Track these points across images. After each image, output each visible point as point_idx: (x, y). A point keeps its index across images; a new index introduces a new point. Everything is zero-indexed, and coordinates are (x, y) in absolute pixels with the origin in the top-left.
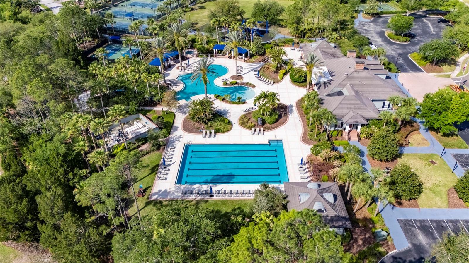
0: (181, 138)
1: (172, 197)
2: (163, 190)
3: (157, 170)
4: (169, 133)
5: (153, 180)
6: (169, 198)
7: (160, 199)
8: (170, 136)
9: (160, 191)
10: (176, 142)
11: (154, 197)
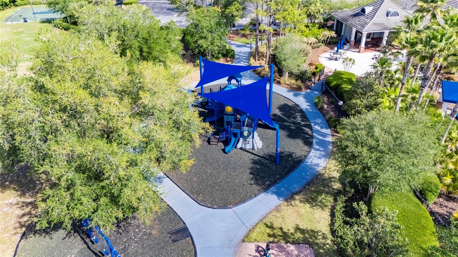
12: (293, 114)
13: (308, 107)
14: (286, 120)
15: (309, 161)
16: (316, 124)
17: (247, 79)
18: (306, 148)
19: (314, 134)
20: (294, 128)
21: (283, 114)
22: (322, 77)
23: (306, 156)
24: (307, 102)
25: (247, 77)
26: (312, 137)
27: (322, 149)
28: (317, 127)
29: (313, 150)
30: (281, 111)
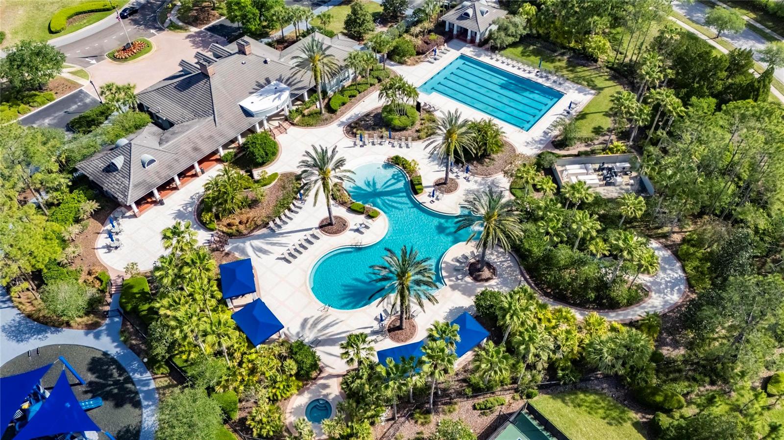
0: (528, 143)
1: (575, 85)
2: (581, 94)
3: (578, 115)
4: (539, 156)
5: (588, 106)
6: (579, 86)
7: (588, 89)
8: (539, 152)
9: (585, 94)
10: (537, 139)
11: (593, 92)
12: (107, 370)
13: (118, 350)
14: (104, 384)
15: (145, 425)
16: (135, 371)
17: (29, 338)
18: (137, 410)
19: (138, 387)
20: (116, 391)
21: (97, 377)
22: (113, 290)
23: (141, 422)
24: (114, 341)
25: (26, 334)
26: (137, 393)
27: (150, 403)
28: (137, 376)
29: (144, 411)
30: (94, 373)
